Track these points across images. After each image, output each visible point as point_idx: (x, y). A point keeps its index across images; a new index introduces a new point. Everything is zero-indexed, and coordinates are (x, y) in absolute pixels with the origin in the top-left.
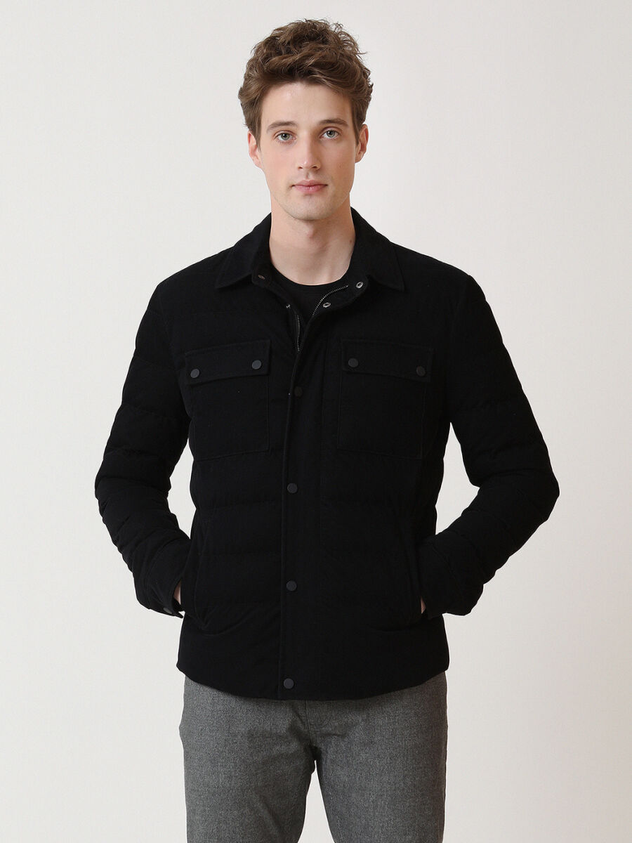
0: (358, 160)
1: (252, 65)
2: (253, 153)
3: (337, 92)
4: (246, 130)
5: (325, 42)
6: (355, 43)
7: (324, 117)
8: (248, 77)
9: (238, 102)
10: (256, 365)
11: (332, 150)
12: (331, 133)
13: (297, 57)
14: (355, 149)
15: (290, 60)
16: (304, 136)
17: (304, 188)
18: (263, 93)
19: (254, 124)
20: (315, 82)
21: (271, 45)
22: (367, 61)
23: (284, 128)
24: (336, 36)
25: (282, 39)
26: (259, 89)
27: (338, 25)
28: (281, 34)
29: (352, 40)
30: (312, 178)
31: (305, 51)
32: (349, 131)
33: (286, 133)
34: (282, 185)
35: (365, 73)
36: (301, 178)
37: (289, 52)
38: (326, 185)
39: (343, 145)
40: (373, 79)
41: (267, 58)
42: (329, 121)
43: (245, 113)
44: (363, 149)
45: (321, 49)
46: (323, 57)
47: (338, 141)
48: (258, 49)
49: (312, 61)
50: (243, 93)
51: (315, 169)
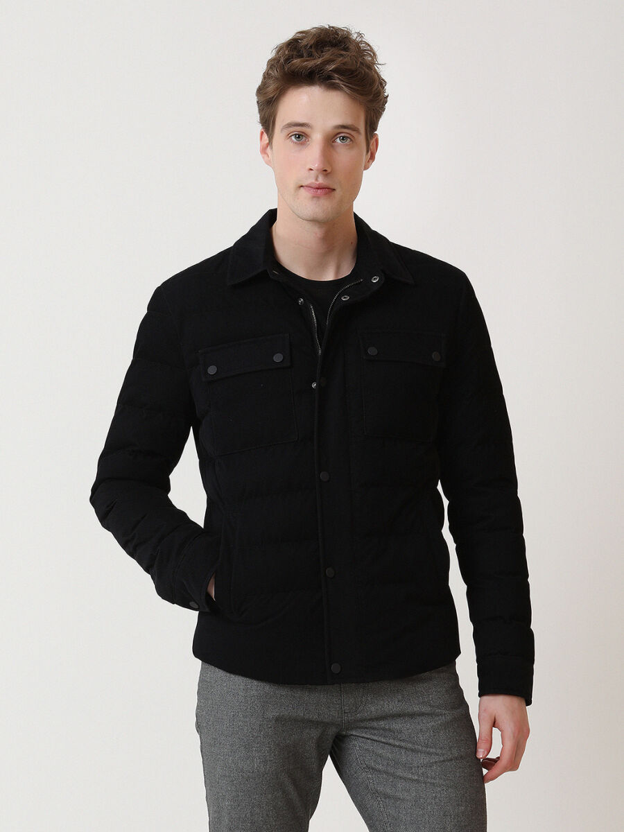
0: (366, 168)
1: (272, 64)
2: (264, 150)
3: (354, 99)
4: (260, 128)
5: (346, 49)
6: (374, 54)
7: (339, 122)
8: (267, 76)
9: (255, 99)
10: (278, 358)
11: (344, 155)
12: (343, 138)
13: (319, 61)
14: (365, 157)
15: (310, 64)
16: (317, 138)
17: (312, 190)
18: (281, 92)
19: (268, 123)
20: (334, 87)
21: (294, 47)
22: (384, 72)
23: (299, 129)
24: (357, 44)
25: (304, 42)
26: (277, 88)
27: (360, 34)
28: (304, 37)
29: (372, 50)
30: (321, 180)
31: (327, 56)
32: (361, 139)
33: (300, 135)
34: (292, 185)
35: (382, 83)
36: (311, 180)
37: (310, 55)
38: (334, 190)
39: (354, 152)
40: (389, 90)
41: (288, 60)
42: (344, 127)
43: (260, 111)
44: (372, 158)
45: (342, 55)
46: (344, 64)
47: (351, 147)
48: (280, 49)
49: (332, 67)
50: (261, 91)
51: (325, 172)
